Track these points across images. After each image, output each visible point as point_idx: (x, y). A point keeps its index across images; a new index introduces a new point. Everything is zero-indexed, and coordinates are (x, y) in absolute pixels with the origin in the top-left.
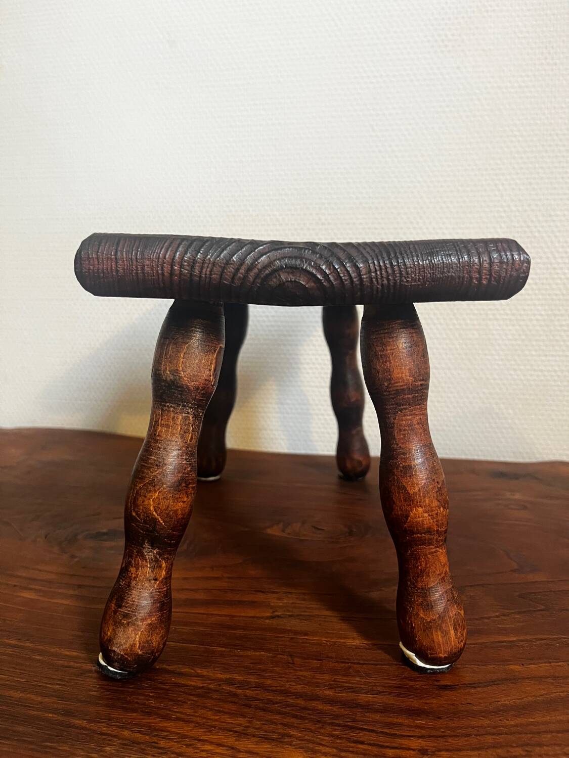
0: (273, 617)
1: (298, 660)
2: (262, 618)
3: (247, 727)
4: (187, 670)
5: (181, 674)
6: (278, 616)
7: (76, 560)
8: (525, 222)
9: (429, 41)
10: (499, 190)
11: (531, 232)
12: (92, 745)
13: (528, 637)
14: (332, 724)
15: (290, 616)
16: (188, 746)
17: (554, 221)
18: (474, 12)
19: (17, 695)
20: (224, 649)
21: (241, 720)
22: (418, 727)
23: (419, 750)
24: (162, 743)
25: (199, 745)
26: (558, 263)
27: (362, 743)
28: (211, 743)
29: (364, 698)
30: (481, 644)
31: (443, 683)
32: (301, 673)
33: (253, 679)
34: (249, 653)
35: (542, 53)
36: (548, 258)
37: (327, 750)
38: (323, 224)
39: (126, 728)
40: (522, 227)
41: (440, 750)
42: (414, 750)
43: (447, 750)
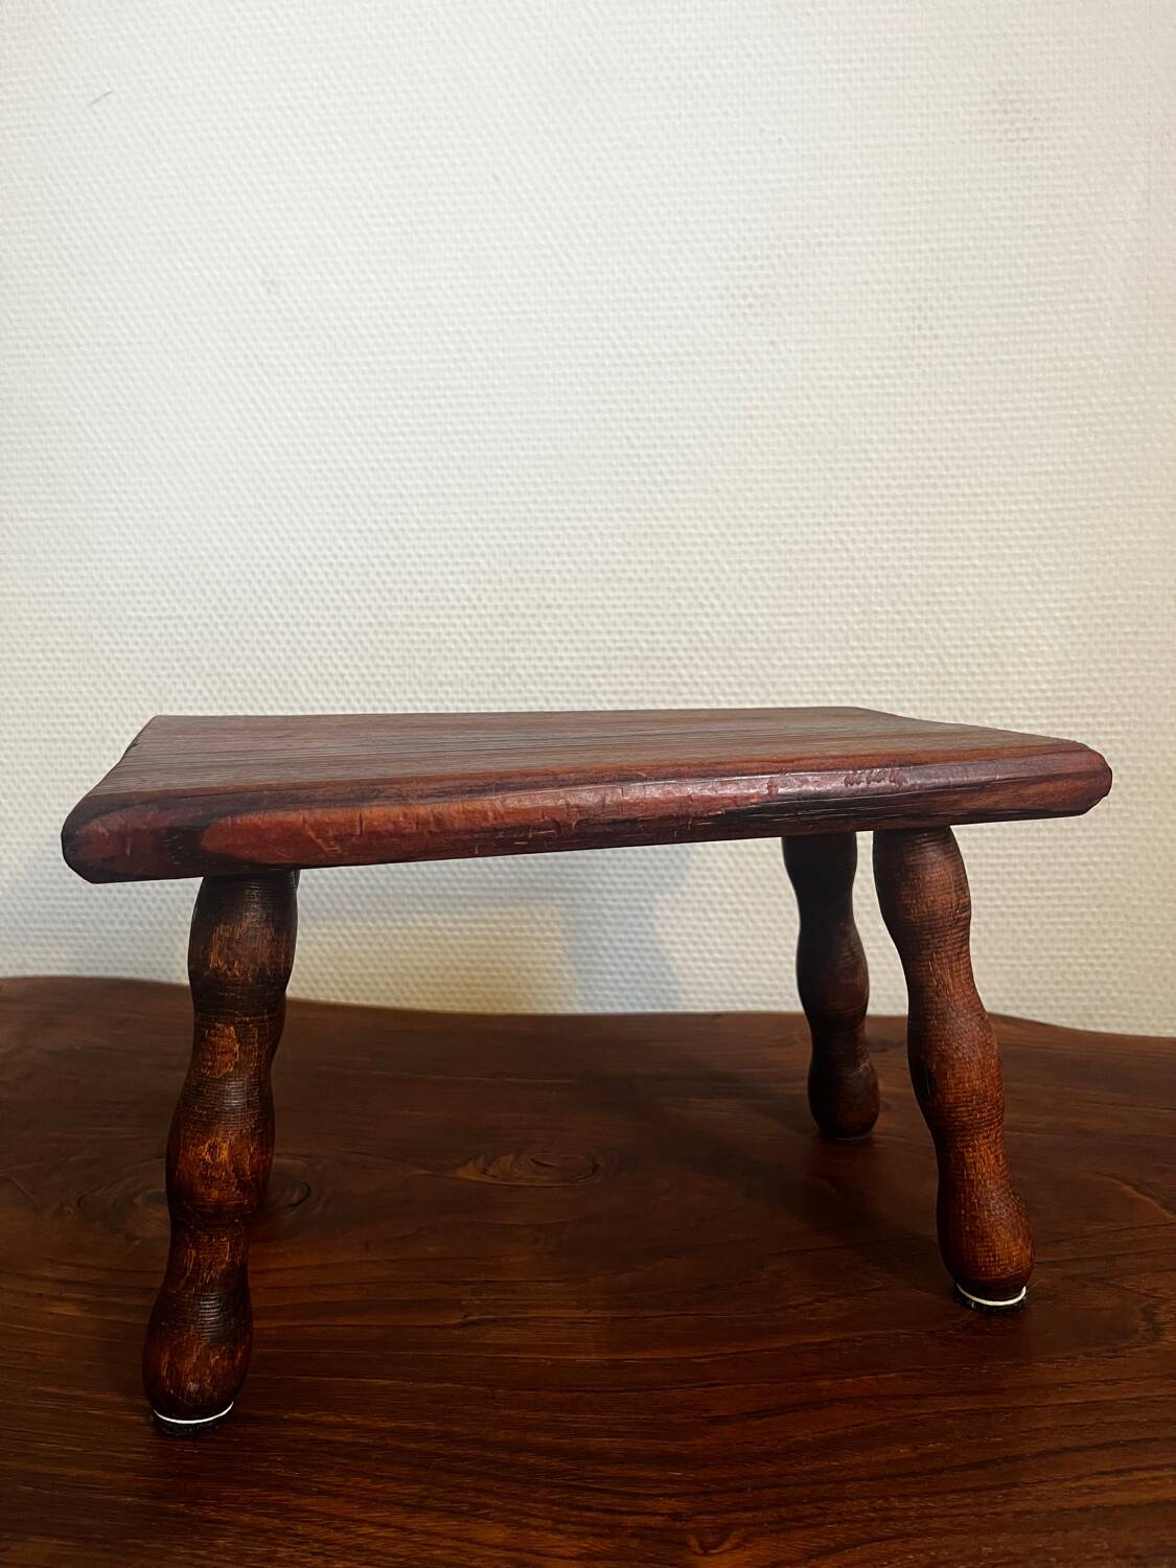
0: (464, 1325)
1: (500, 1392)
2: (445, 1327)
3: (426, 1497)
4: (331, 1418)
5: (321, 1425)
6: (472, 1323)
7: (138, 1243)
8: (893, 604)
9: (721, 297)
10: (847, 550)
11: (904, 621)
12: (196, 1538)
13: (851, 1335)
14: (547, 1485)
15: (493, 1321)
16: (337, 1529)
17: (939, 602)
18: (797, 246)
19: (75, 1472)
20: (388, 1382)
21: (417, 1489)
22: (672, 1481)
23: (669, 1515)
24: (300, 1529)
25: (353, 1527)
26: (950, 674)
27: (589, 1509)
28: (372, 1524)
29: (594, 1443)
30: (778, 1349)
31: (713, 1414)
32: (506, 1412)
33: (431, 1426)
34: (425, 1386)
35: (914, 318)
36: (932, 665)
37: (542, 1522)
38: (549, 607)
39: (246, 1511)
40: (887, 612)
41: (700, 1513)
42: (663, 1515)
43: (710, 1513)
